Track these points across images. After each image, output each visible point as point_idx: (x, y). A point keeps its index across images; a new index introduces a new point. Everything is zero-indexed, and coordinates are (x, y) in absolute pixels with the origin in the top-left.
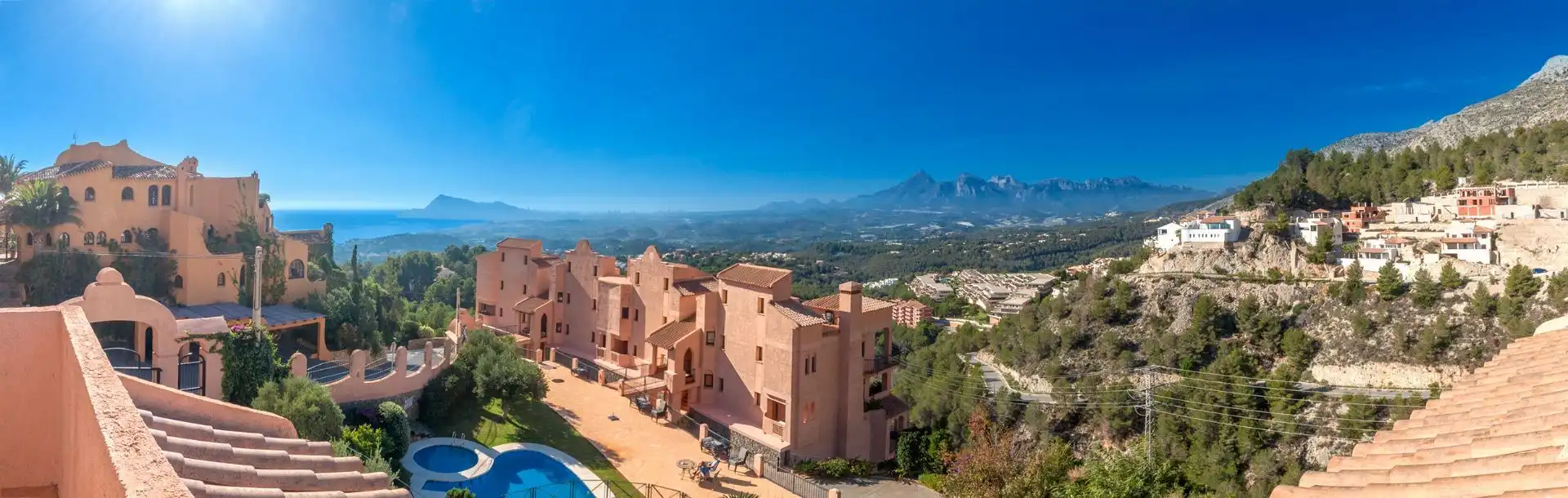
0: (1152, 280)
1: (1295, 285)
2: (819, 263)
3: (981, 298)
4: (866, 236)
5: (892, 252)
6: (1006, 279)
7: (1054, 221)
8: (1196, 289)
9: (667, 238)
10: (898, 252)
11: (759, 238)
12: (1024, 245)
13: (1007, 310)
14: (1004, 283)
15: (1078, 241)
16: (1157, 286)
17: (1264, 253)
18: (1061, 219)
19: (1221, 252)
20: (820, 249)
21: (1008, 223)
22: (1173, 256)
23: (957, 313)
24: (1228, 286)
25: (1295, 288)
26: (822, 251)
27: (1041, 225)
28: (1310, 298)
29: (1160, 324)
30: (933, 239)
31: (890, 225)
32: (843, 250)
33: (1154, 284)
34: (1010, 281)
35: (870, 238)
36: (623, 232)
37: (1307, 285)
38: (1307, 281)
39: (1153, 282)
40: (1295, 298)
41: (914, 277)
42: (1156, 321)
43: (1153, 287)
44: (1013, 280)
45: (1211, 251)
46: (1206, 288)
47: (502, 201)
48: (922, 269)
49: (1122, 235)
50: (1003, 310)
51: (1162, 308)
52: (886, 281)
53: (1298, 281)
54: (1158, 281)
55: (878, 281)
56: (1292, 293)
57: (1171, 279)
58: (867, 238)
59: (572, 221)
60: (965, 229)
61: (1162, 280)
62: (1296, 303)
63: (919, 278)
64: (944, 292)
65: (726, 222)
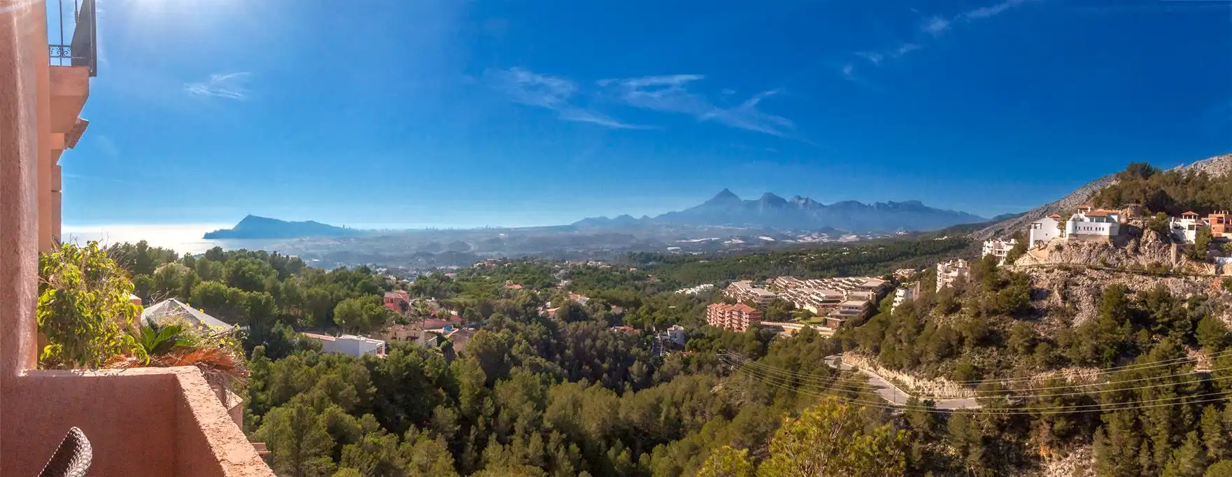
0: (1045, 270)
1: (1183, 279)
2: (633, 271)
3: (809, 302)
4: (673, 248)
5: (701, 261)
6: (832, 283)
7: (848, 238)
8: (1093, 279)
9: (478, 251)
10: (707, 262)
11: (570, 250)
12: (828, 257)
13: (846, 312)
14: (830, 287)
15: (878, 254)
16: (1052, 276)
17: (1146, 248)
18: (855, 236)
19: (1106, 245)
20: (632, 257)
21: (809, 239)
22: (1059, 248)
23: (788, 318)
24: (1121, 277)
25: (1185, 282)
26: (635, 260)
27: (839, 241)
28: (1202, 291)
29: (1067, 316)
30: (736, 251)
31: (697, 239)
32: (655, 259)
33: (1048, 274)
34: (838, 285)
35: (677, 250)
36: (435, 246)
37: (1196, 279)
38: (1196, 276)
39: (1047, 272)
40: (1186, 291)
41: (728, 284)
42: (1060, 311)
43: (1048, 277)
44: (841, 284)
45: (1097, 244)
46: (1102, 279)
47: (315, 220)
48: (735, 277)
49: (916, 250)
50: (842, 312)
51: (1065, 298)
52: (702, 286)
53: (1186, 275)
54: (1053, 271)
55: (694, 287)
56: (1183, 286)
57: (1067, 269)
58: (673, 250)
59: (387, 237)
60: (767, 242)
61: (1056, 270)
62: (1189, 296)
63: (736, 284)
64: (767, 297)
65: (539, 235)
